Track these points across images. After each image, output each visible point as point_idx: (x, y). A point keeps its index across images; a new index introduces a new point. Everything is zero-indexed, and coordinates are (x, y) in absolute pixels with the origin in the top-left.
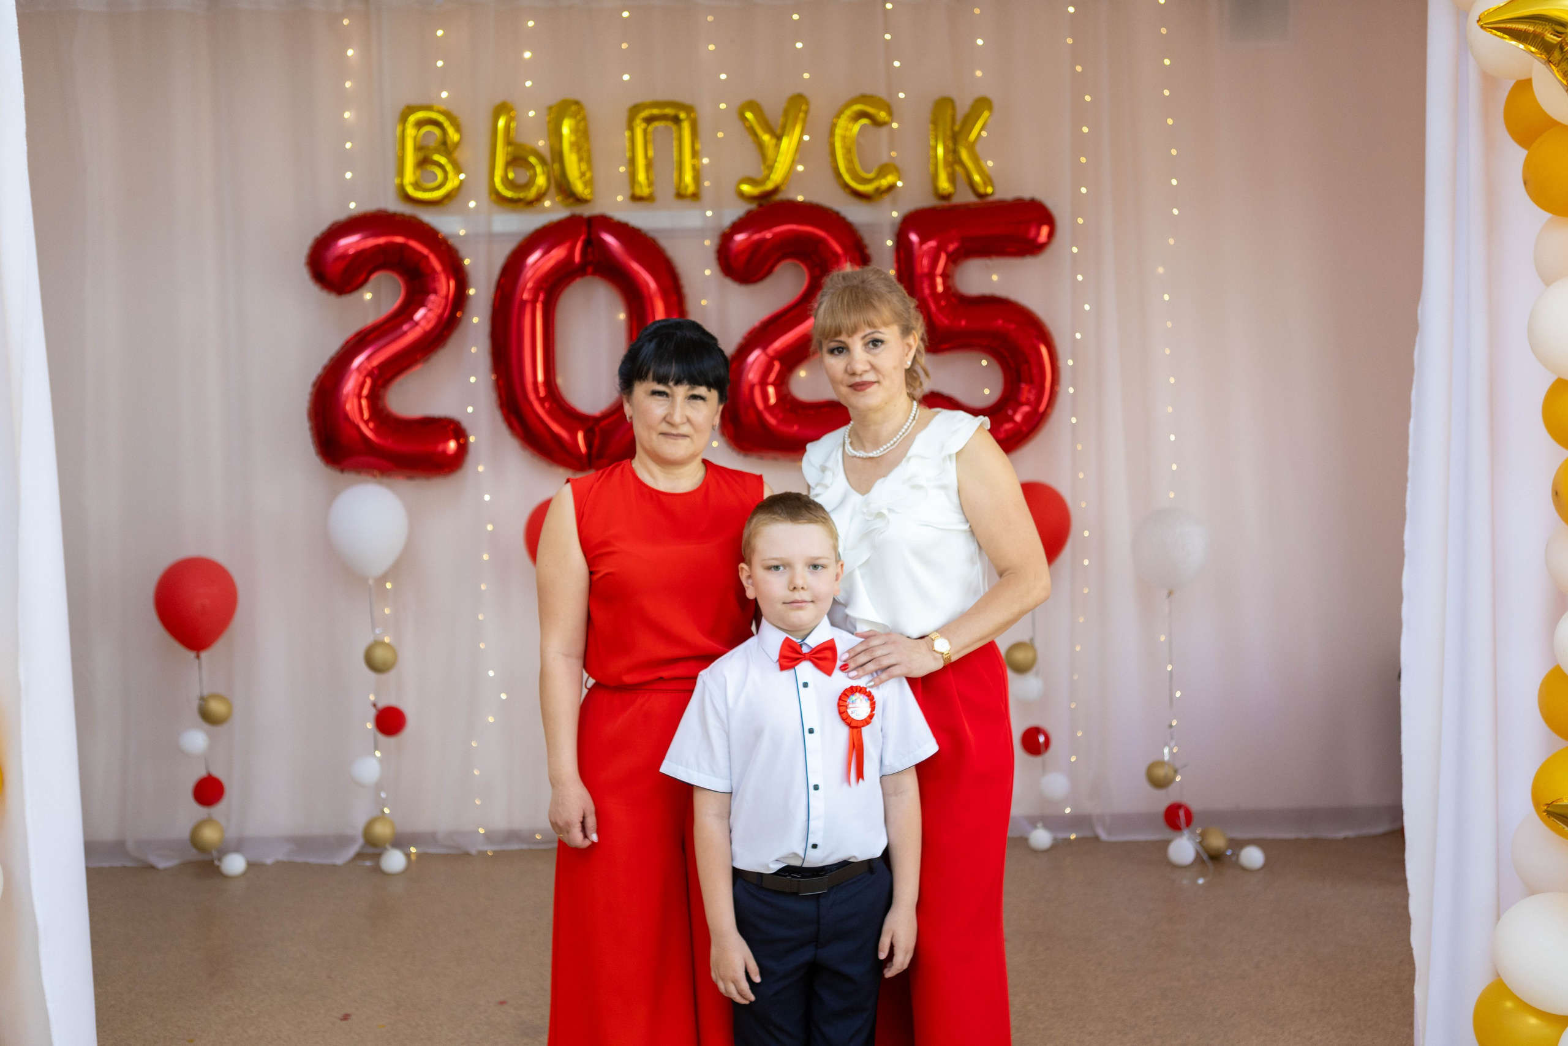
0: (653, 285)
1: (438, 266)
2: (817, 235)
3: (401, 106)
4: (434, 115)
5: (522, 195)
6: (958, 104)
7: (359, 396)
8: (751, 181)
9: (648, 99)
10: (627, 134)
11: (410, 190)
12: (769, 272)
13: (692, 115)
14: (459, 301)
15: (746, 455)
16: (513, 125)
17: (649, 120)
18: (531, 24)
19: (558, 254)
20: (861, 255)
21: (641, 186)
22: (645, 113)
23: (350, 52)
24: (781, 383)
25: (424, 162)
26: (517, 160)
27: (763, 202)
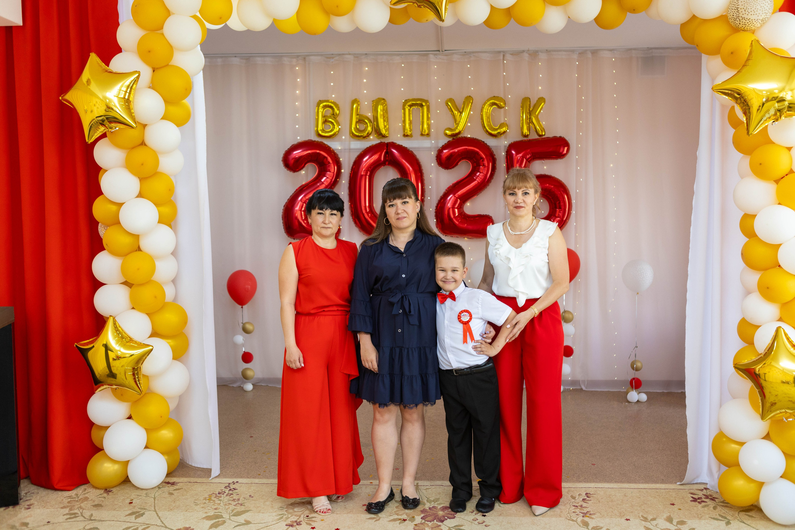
0: (411, 169)
1: (331, 162)
2: (475, 150)
3: (317, 101)
4: (330, 104)
5: (362, 134)
6: (531, 101)
7: (301, 210)
8: (450, 129)
9: (411, 98)
10: (403, 111)
11: (320, 132)
12: (457, 164)
13: (428, 104)
14: (338, 174)
15: (446, 236)
16: (359, 107)
17: (411, 106)
18: (367, 69)
19: (375, 157)
20: (492, 158)
21: (407, 130)
22: (410, 103)
23: (298, 80)
24: (460, 207)
25: (325, 122)
26: (360, 121)
27: (454, 138)
